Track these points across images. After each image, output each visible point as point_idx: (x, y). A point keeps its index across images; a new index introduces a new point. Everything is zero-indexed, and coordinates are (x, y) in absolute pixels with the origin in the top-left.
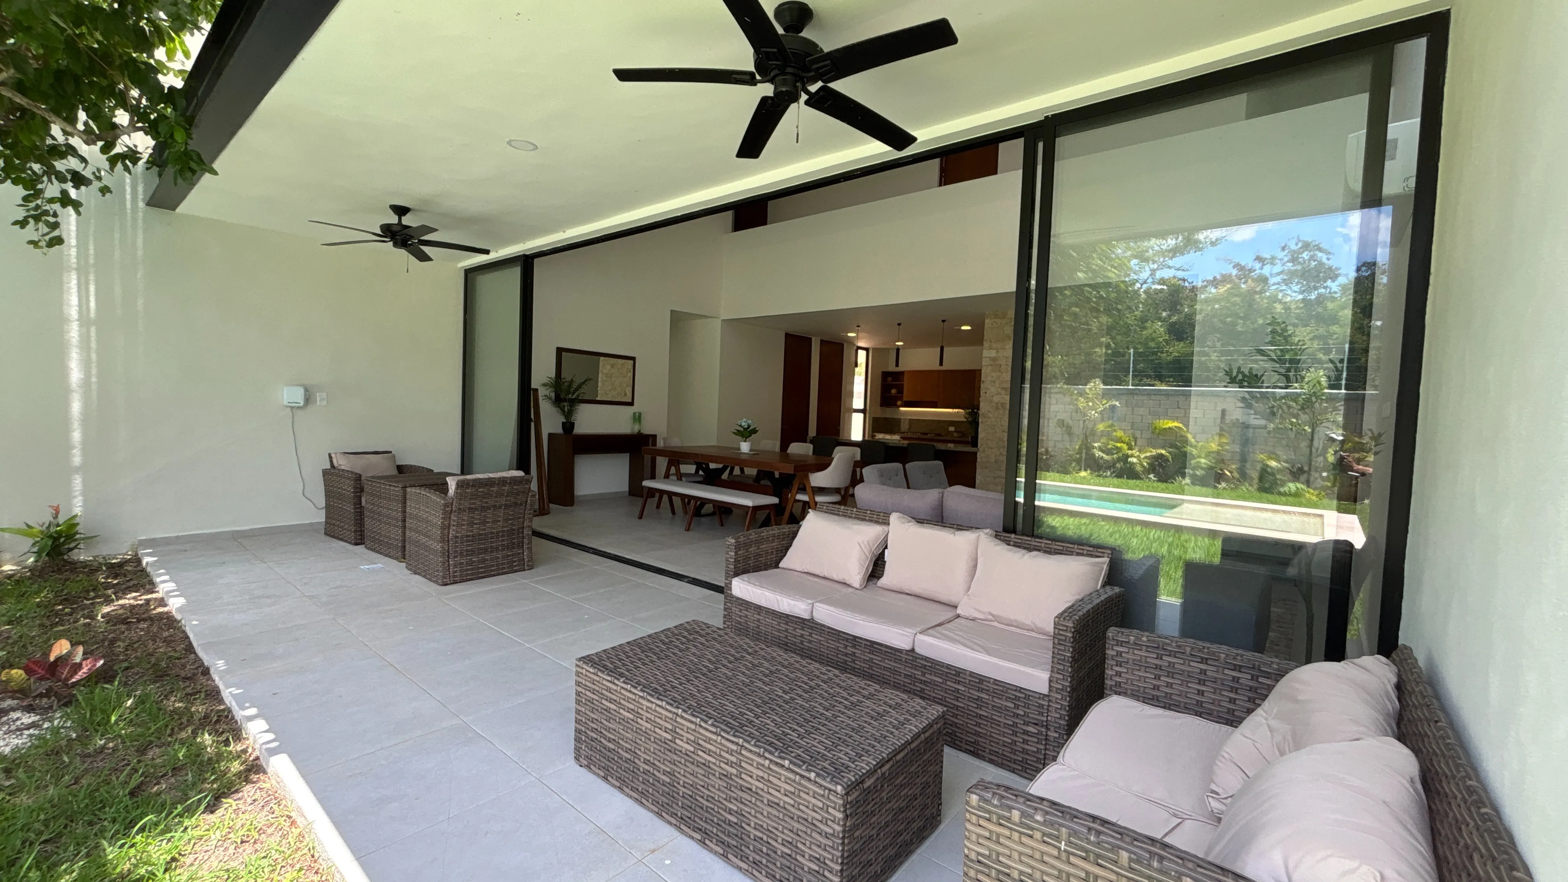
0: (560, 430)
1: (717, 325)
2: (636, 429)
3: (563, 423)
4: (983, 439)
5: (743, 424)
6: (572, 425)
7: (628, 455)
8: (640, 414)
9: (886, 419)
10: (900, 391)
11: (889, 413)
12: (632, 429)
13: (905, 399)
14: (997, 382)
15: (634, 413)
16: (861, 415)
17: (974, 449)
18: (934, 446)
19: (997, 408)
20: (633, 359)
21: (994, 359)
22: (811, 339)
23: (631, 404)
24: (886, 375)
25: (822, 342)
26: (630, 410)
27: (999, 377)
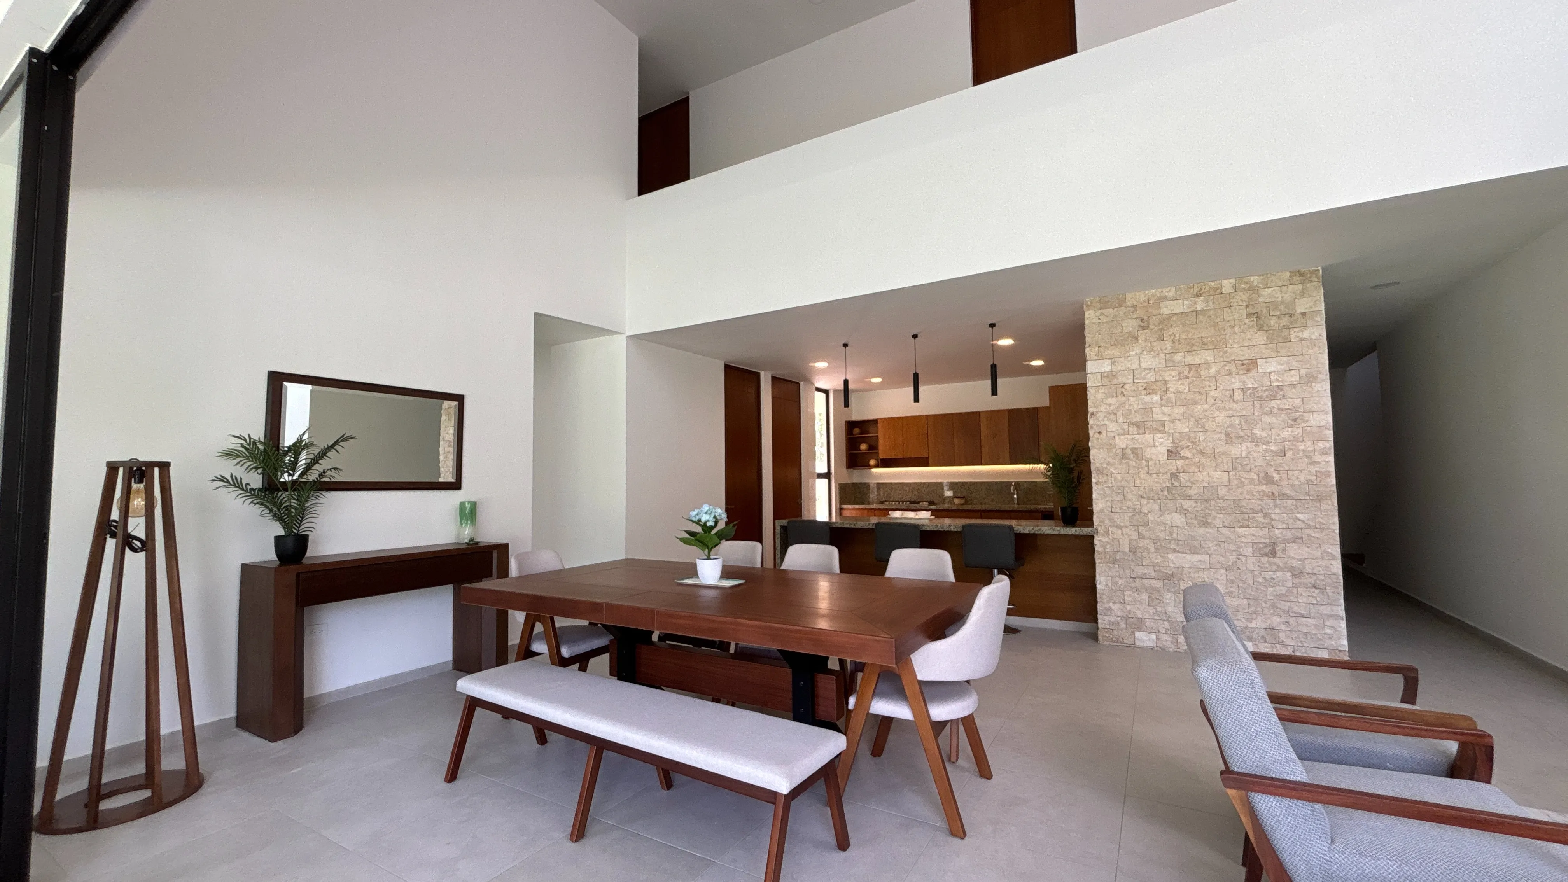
0: (270, 555)
1: (619, 344)
2: (466, 533)
3: (278, 539)
4: (1102, 511)
5: (704, 518)
6: (302, 542)
7: (451, 587)
8: (474, 505)
9: (855, 484)
10: (873, 447)
11: (857, 476)
12: (458, 535)
13: (882, 456)
14: (1119, 413)
15: (462, 504)
16: (825, 481)
17: (1086, 531)
18: (1011, 528)
19: (1124, 457)
20: (459, 399)
21: (1111, 375)
22: (758, 375)
23: (456, 486)
24: (851, 426)
25: (774, 378)
26: (452, 498)
27: (1122, 404)
